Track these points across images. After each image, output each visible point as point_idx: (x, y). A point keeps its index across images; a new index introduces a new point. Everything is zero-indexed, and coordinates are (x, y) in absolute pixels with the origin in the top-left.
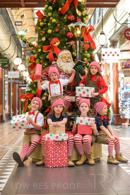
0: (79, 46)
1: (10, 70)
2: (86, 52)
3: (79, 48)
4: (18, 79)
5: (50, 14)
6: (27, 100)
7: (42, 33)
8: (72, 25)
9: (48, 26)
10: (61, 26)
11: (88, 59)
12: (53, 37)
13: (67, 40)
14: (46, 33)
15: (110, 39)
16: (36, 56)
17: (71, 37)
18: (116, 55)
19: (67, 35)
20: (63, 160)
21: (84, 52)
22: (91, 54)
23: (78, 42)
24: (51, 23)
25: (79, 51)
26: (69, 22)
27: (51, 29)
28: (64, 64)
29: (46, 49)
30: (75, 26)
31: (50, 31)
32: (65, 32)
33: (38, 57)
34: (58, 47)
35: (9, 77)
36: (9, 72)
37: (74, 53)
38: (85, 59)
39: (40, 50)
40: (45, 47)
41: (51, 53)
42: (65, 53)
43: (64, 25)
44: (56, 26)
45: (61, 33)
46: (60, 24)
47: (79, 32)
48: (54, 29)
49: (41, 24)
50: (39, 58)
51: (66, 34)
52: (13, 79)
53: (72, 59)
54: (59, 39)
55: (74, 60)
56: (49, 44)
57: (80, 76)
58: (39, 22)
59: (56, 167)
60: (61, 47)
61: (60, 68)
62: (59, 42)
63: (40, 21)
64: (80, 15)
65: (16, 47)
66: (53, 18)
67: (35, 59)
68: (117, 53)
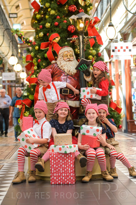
0: (83, 42)
1: (4, 71)
2: (91, 48)
3: (83, 44)
4: (15, 81)
5: (47, 5)
6: (24, 107)
7: (39, 28)
8: (74, 17)
9: (45, 19)
10: (61, 18)
11: (93, 56)
12: (52, 32)
13: (68, 35)
14: (44, 27)
15: (120, 32)
16: (32, 54)
17: (73, 31)
18: (127, 50)
19: (69, 29)
20: (68, 176)
21: (89, 49)
22: (97, 51)
23: (81, 37)
24: (49, 15)
25: (83, 48)
26: (71, 13)
27: (49, 23)
28: (65, 63)
29: (44, 46)
30: (77, 19)
31: (48, 25)
32: (66, 26)
33: (35, 56)
34: (58, 43)
35: (3, 79)
36: (3, 74)
37: (76, 50)
38: (91, 56)
39: (37, 48)
40: (43, 44)
41: (50, 50)
42: (67, 50)
43: (65, 17)
44: (55, 18)
45: (61, 26)
46: (59, 16)
47: (82, 25)
48: (53, 22)
49: (38, 16)
50: (37, 57)
51: (67, 27)
52: (8, 81)
53: (75, 57)
54: (59, 33)
55: (77, 59)
56: (48, 41)
57: (85, 77)
58: (35, 15)
59: (59, 184)
60: (62, 44)
61: (61, 68)
62: (59, 38)
63: (37, 13)
64: (83, 5)
65: (11, 43)
66: (52, 9)
67: (32, 58)
68: (129, 48)
